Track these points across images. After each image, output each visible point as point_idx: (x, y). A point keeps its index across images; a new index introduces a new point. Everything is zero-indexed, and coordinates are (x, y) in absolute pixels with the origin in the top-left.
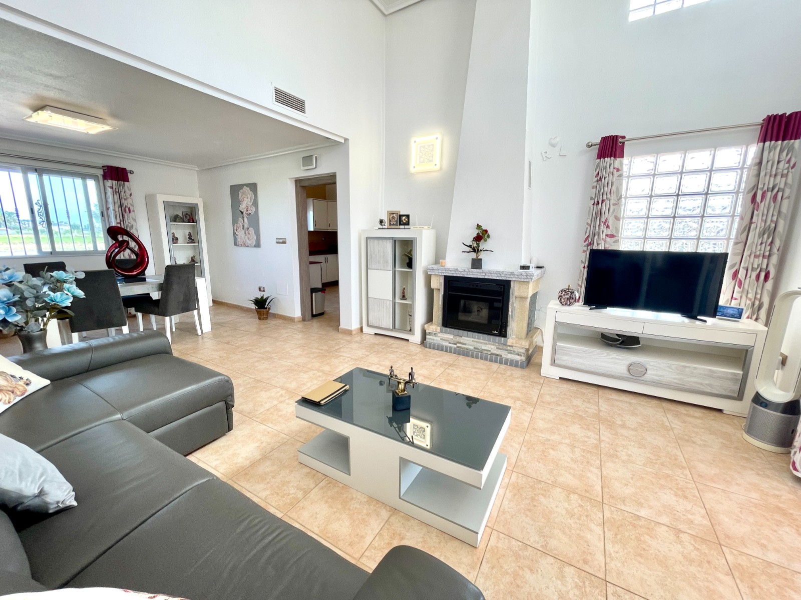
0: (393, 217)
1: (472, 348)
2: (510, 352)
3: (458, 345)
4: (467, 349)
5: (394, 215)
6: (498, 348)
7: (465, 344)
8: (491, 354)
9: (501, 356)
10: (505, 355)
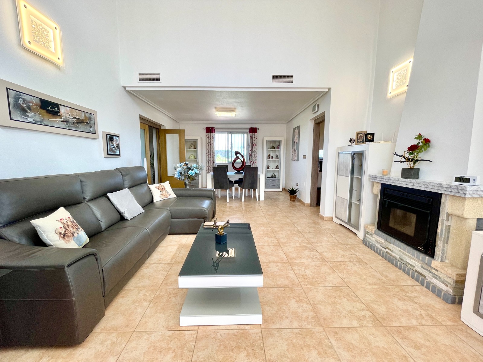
0: (361, 136)
1: (398, 257)
2: (435, 276)
3: (387, 250)
4: (394, 257)
5: (362, 135)
6: (422, 267)
7: (392, 251)
8: (416, 271)
9: (425, 277)
10: (429, 277)
